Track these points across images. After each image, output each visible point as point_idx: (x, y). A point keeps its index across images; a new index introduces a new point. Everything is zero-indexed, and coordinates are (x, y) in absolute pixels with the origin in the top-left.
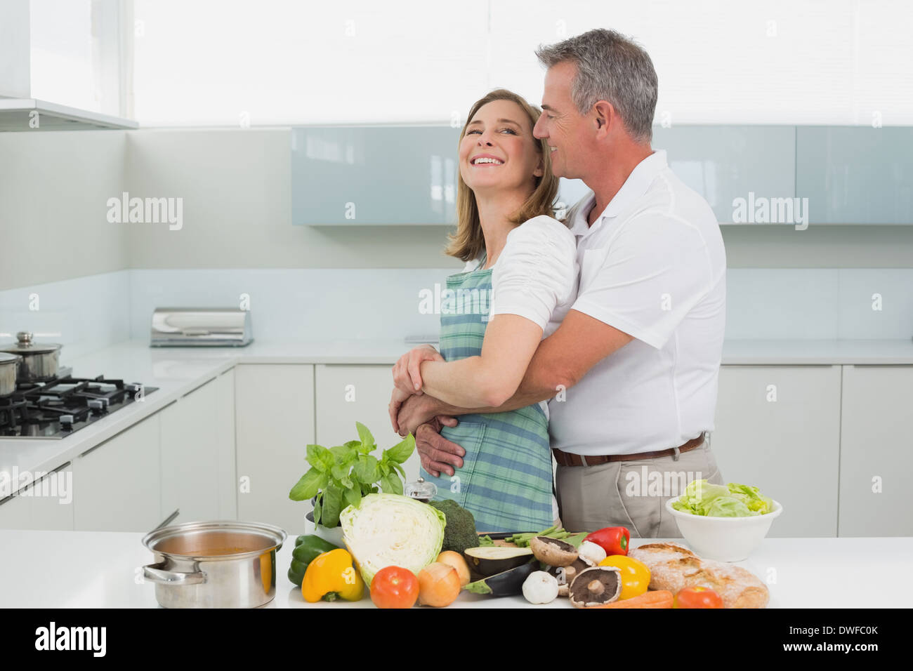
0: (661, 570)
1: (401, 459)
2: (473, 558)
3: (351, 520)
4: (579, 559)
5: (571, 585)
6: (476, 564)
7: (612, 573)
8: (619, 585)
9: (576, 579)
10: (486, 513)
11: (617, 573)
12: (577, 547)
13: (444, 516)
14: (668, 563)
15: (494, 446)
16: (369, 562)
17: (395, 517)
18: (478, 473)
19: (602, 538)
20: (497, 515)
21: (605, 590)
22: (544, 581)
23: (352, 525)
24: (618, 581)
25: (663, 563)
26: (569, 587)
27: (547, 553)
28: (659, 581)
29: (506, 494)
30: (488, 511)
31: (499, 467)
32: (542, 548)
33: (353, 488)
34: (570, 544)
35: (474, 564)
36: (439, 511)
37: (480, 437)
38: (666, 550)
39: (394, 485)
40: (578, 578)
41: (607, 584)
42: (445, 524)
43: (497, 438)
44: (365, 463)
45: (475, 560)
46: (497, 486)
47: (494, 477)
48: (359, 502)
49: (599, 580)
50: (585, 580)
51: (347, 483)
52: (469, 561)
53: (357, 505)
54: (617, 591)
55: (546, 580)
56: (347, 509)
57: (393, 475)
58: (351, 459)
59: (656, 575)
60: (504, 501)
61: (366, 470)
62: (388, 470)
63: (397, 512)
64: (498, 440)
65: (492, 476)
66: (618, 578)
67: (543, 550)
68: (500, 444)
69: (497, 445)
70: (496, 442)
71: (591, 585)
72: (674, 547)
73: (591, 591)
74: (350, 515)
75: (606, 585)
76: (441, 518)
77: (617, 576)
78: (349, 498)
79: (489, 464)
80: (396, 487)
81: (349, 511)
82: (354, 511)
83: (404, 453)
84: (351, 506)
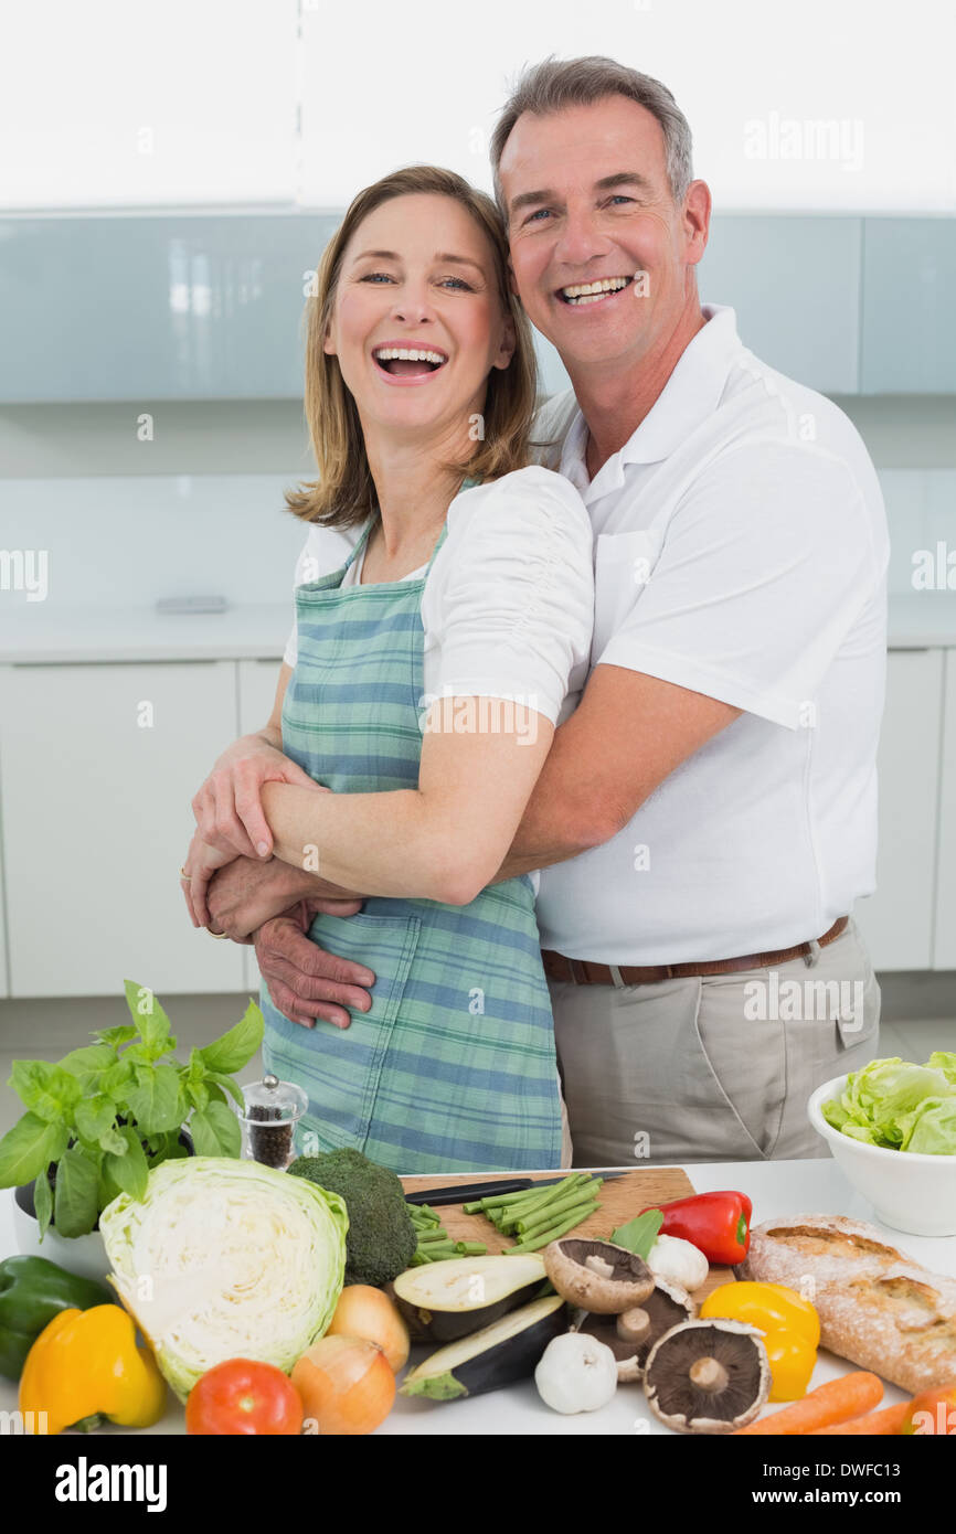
0: (839, 1307)
1: (234, 1064)
2: (417, 1309)
3: (126, 1231)
4: (658, 1291)
5: (648, 1366)
6: (426, 1322)
7: (745, 1341)
8: (764, 1373)
9: (658, 1351)
10: (427, 1110)
11: (755, 1341)
12: (645, 1259)
13: (342, 1204)
14: (852, 1286)
15: (441, 966)
16: (176, 1338)
17: (229, 1219)
18: (406, 1025)
19: (693, 1222)
20: (449, 1114)
21: (730, 1382)
22: (586, 1363)
23: (129, 1242)
24: (761, 1363)
25: (840, 1285)
26: (641, 1364)
27: (588, 1292)
28: (837, 1336)
29: (470, 1070)
30: (431, 1106)
31: (454, 1012)
32: (577, 1279)
33: (129, 1152)
34: (630, 1252)
35: (420, 1321)
36: (331, 1194)
37: (408, 946)
38: (836, 1247)
39: (220, 1129)
40: (662, 1347)
41: (734, 1367)
42: (346, 1225)
43: (447, 950)
44: (152, 1085)
45: (421, 1315)
46: (451, 1053)
47: (444, 1034)
48: (143, 1183)
49: (714, 1357)
50: (680, 1352)
51: (113, 1142)
52: (407, 1313)
53: (139, 1193)
54: (762, 1388)
55: (591, 1359)
56: (116, 1203)
57: (217, 1104)
58: (118, 1084)
59: (829, 1320)
60: (467, 1084)
61: (156, 1105)
62: (205, 1095)
63: (232, 1203)
64: (448, 954)
65: (438, 1032)
66: (761, 1354)
67: (578, 1285)
68: (455, 961)
69: (446, 964)
70: (445, 958)
71: (697, 1372)
72: (854, 1237)
73: (696, 1384)
74: (124, 1219)
75: (732, 1368)
76: (335, 1210)
77: (757, 1349)
78: (118, 1175)
79: (431, 1006)
80: (226, 1133)
81: (122, 1209)
82: (134, 1207)
83: (240, 1051)
84: (123, 1195)
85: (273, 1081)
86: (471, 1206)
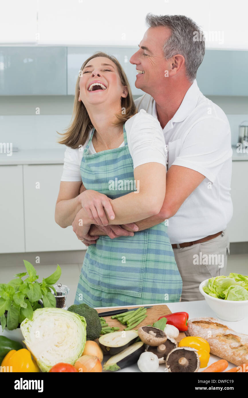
0: (214, 342)
1: (53, 282)
2: (106, 347)
3: (28, 328)
4: (168, 340)
5: (167, 360)
6: (108, 350)
7: (193, 353)
8: (198, 361)
9: (170, 356)
11: (195, 353)
12: (163, 331)
13: (84, 319)
14: (217, 336)
16: (43, 357)
17: (55, 324)
19: (175, 321)
21: (189, 364)
22: (151, 360)
23: (29, 332)
24: (197, 358)
25: (214, 336)
26: (165, 359)
27: (151, 341)
28: (214, 350)
32: (148, 338)
33: (28, 307)
34: (159, 329)
35: (107, 350)
36: (81, 317)
38: (211, 326)
39: (51, 300)
40: (170, 355)
41: (190, 360)
42: (86, 325)
44: (33, 289)
45: (107, 347)
48: (32, 315)
49: (184, 357)
50: (175, 356)
51: (24, 305)
52: (102, 347)
53: (31, 318)
54: (198, 365)
55: (152, 359)
56: (25, 321)
57: (49, 293)
58: (24, 288)
59: (212, 345)
61: (34, 294)
62: (46, 291)
63: (55, 320)
66: (197, 356)
67: (148, 339)
71: (181, 361)
72: (216, 323)
73: (181, 365)
74: (27, 325)
75: (189, 360)
76: (83, 321)
77: (196, 355)
78: (25, 313)
80: (52, 301)
81: (26, 323)
82: (29, 322)
83: (55, 279)
84: (26, 319)
85: (60, 285)
86: (113, 317)
